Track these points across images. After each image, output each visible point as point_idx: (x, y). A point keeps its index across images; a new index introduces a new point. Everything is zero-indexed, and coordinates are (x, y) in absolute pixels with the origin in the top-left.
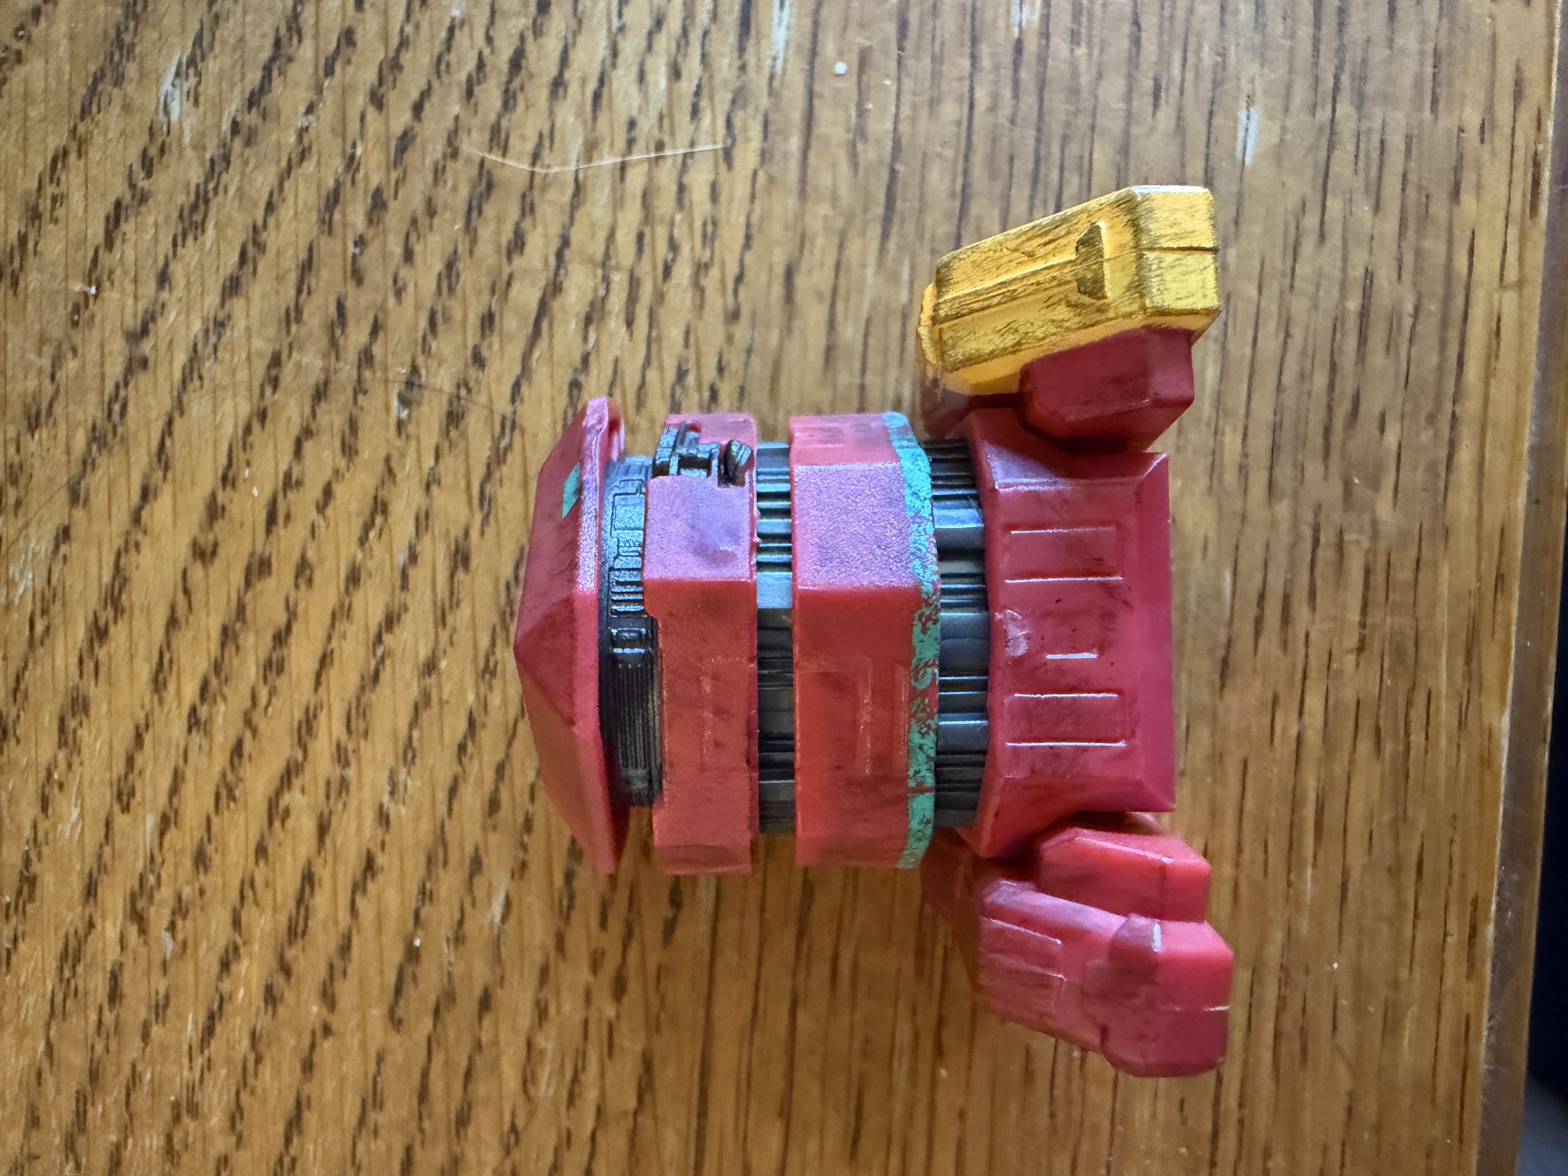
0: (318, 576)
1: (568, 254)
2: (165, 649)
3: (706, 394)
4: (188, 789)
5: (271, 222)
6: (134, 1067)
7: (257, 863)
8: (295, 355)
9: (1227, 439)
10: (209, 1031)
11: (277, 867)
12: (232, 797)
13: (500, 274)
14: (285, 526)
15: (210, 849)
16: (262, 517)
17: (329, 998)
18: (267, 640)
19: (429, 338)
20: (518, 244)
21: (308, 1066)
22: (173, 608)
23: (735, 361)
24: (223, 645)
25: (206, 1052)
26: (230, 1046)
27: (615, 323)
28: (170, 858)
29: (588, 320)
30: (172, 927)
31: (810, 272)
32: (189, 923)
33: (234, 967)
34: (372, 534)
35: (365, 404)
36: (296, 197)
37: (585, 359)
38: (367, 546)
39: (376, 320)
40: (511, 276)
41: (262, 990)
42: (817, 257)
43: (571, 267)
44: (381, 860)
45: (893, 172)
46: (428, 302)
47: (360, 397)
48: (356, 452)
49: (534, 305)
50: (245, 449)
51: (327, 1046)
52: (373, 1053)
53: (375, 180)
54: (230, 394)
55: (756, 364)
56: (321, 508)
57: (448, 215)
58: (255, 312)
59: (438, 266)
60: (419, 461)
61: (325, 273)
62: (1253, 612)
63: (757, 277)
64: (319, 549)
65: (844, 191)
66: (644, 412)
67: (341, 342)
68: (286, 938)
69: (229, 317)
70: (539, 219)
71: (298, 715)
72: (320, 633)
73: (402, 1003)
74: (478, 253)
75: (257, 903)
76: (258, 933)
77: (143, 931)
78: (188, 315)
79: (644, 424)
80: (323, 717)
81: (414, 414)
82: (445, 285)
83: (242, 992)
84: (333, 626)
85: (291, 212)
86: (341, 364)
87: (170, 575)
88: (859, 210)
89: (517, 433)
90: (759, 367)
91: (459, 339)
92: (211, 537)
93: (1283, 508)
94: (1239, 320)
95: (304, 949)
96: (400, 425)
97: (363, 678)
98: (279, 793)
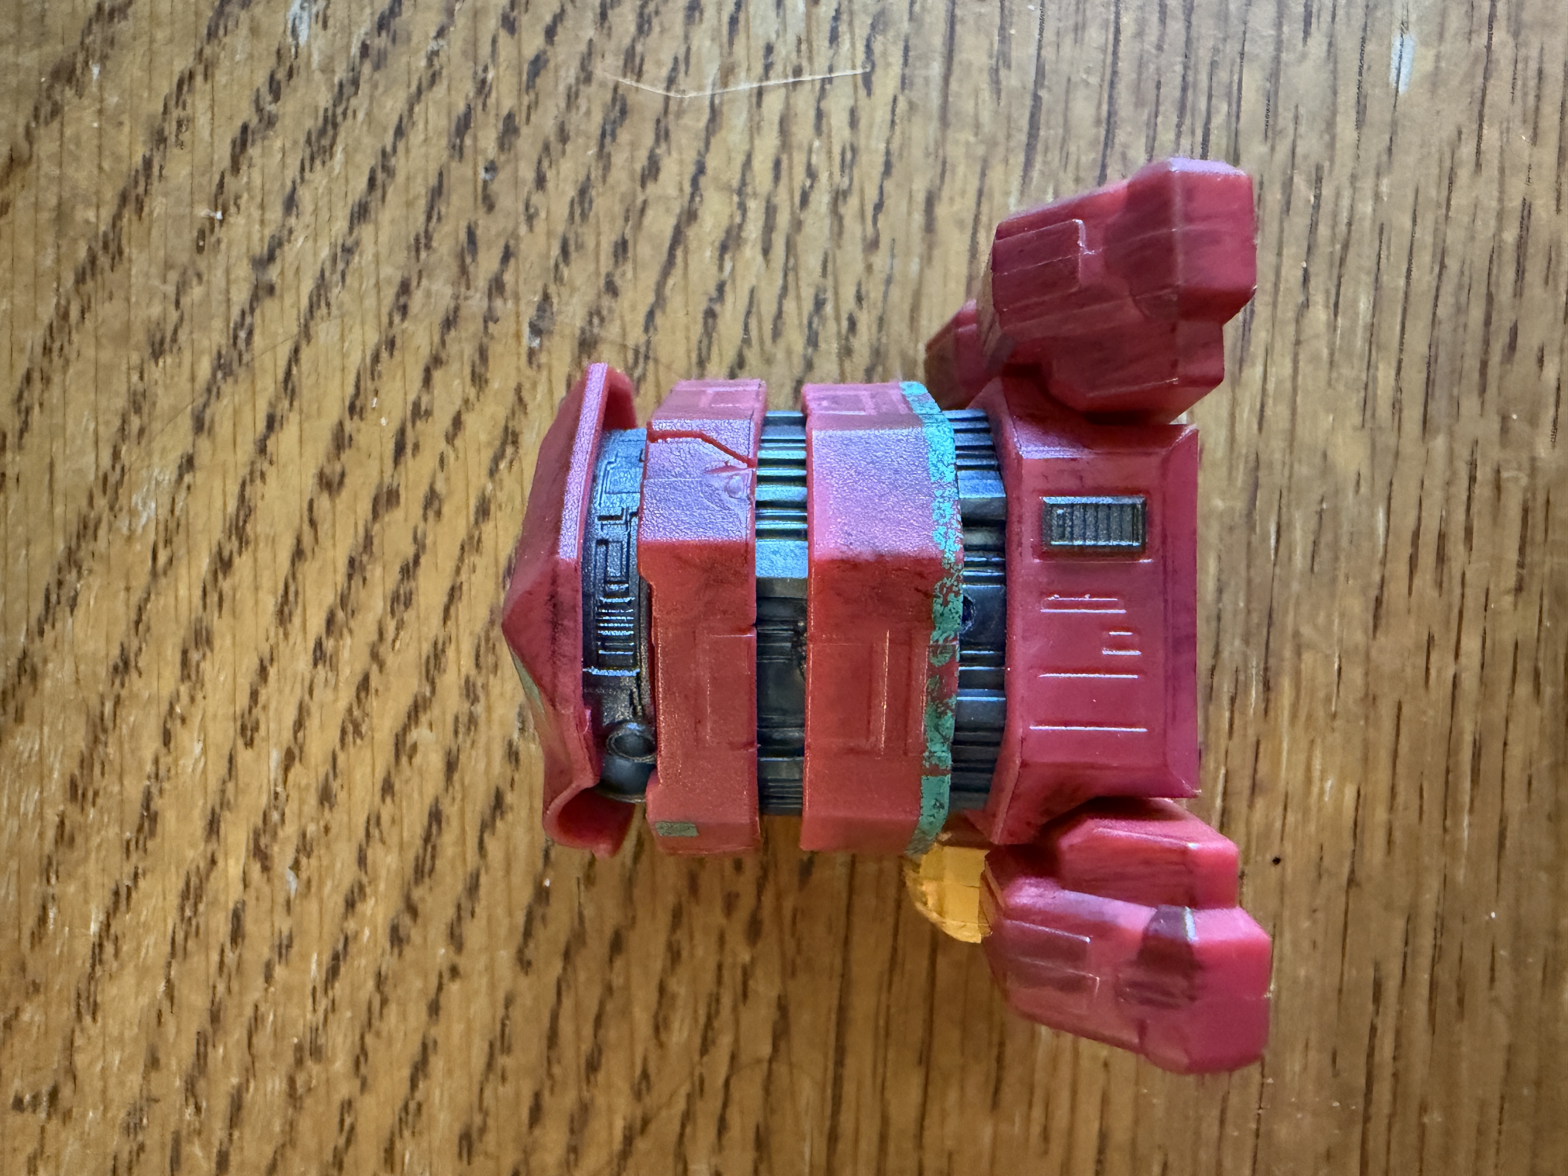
0: (446, 510)
1: (703, 181)
2: (290, 581)
3: (845, 324)
4: (313, 723)
5: (401, 146)
6: (256, 1007)
7: (383, 800)
8: (425, 282)
9: (1380, 375)
10: (333, 972)
11: (404, 804)
12: (357, 732)
13: (634, 201)
14: (414, 455)
15: (335, 786)
16: (390, 447)
17: (456, 939)
18: (395, 574)
19: (562, 266)
20: (652, 170)
21: (434, 1009)
22: (299, 541)
23: (874, 292)
24: (350, 577)
25: (330, 993)
26: (355, 988)
27: (751, 252)
28: (294, 794)
29: (724, 248)
30: (296, 866)
31: (952, 200)
32: (314, 861)
33: (359, 907)
34: (503, 465)
35: (496, 334)
36: (427, 122)
37: (721, 288)
38: (497, 477)
39: (507, 247)
40: (645, 202)
41: (388, 930)
42: (959, 184)
43: (705, 194)
44: (510, 798)
45: (1037, 98)
46: (560, 228)
47: (491, 325)
48: (486, 381)
49: (668, 233)
50: (373, 379)
51: (454, 988)
52: (501, 996)
53: (508, 104)
54: (358, 321)
55: (895, 293)
56: (450, 439)
57: (581, 141)
58: (383, 238)
59: (571, 192)
60: (551, 391)
61: (455, 199)
62: (1407, 551)
63: (896, 205)
64: (448, 480)
65: (986, 116)
66: (782, 343)
67: (471, 269)
68: (413, 878)
69: (357, 243)
70: (674, 145)
71: (427, 648)
72: (448, 566)
73: (531, 945)
74: (610, 180)
75: (383, 841)
76: (383, 873)
77: (265, 869)
78: (315, 241)
79: (780, 355)
80: (451, 652)
81: (546, 343)
82: (578, 212)
83: (367, 932)
84: (461, 559)
85: (422, 137)
86: (471, 293)
87: (296, 505)
88: (1001, 137)
89: (651, 364)
90: (899, 297)
91: (592, 267)
92: (338, 468)
93: (1439, 443)
94: (1393, 250)
95: (431, 889)
96: (532, 354)
97: (492, 612)
98: (406, 729)
